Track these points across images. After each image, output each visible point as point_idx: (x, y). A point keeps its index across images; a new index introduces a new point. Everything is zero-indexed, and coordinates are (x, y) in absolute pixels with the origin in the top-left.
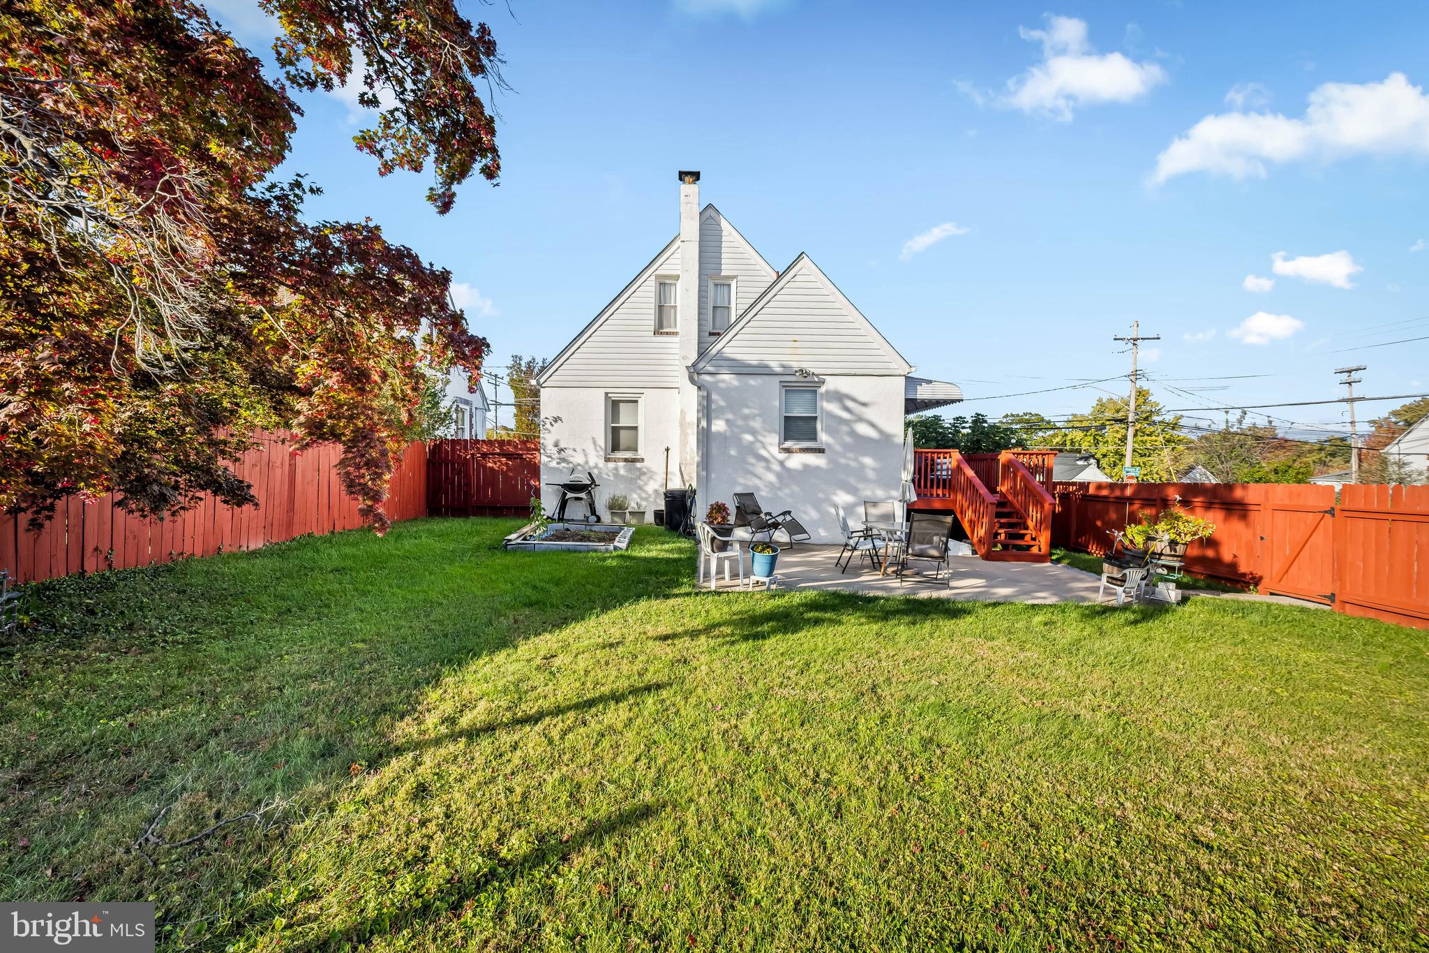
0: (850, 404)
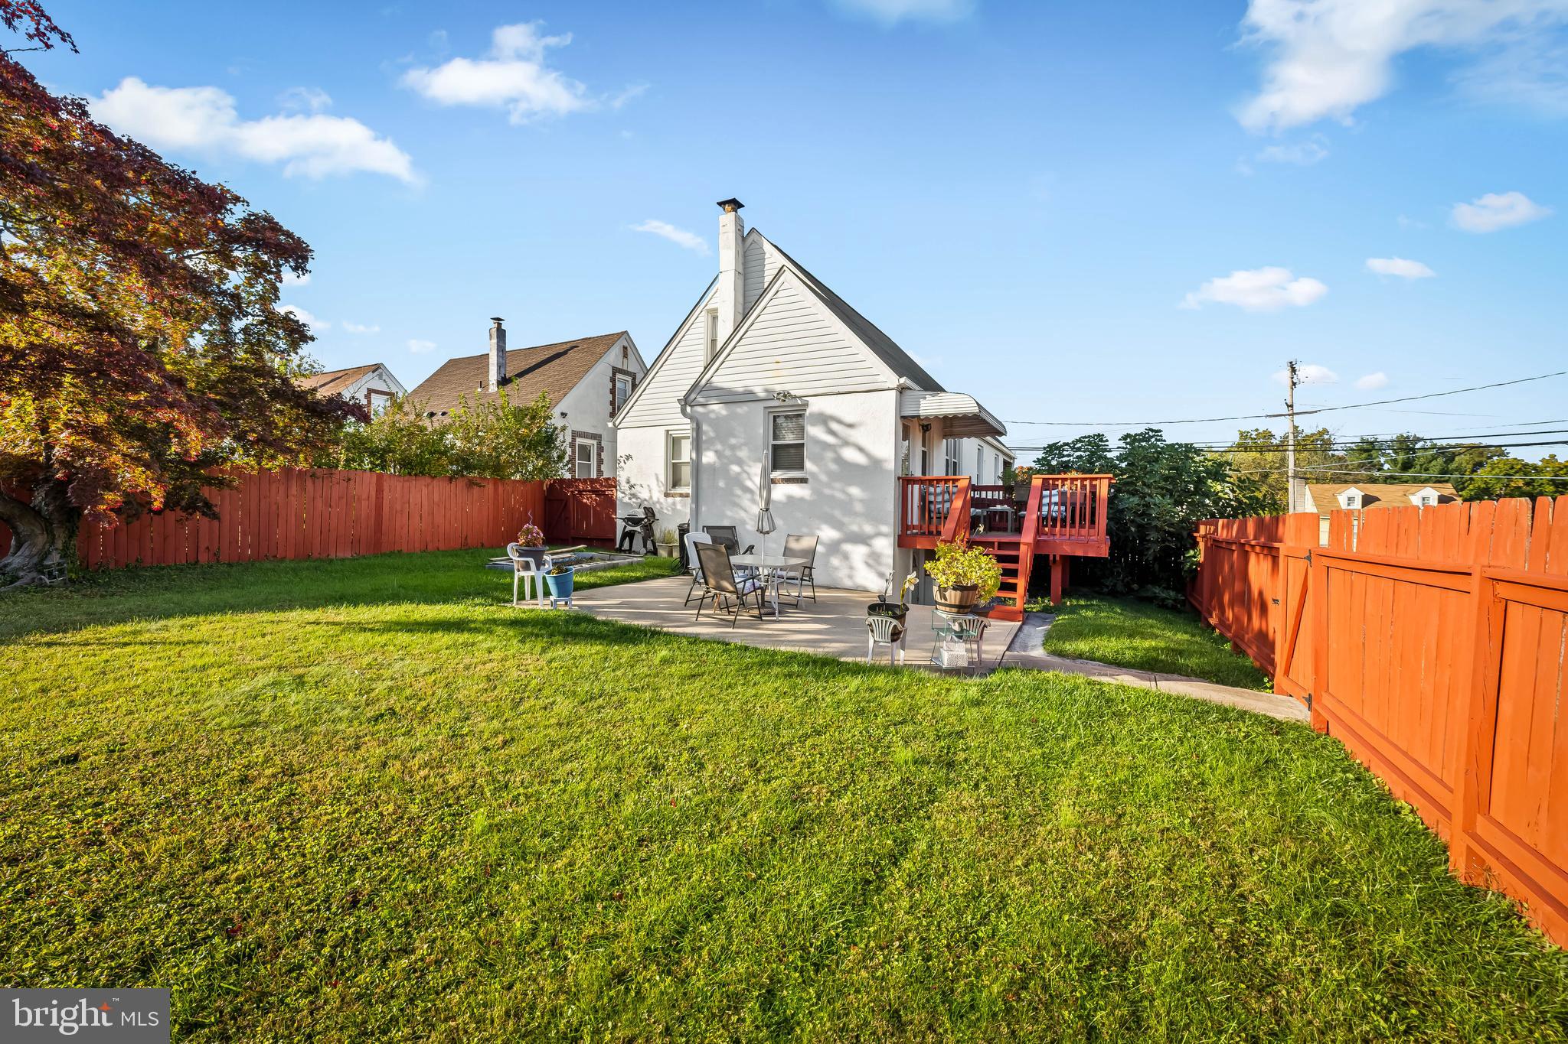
0: (834, 426)
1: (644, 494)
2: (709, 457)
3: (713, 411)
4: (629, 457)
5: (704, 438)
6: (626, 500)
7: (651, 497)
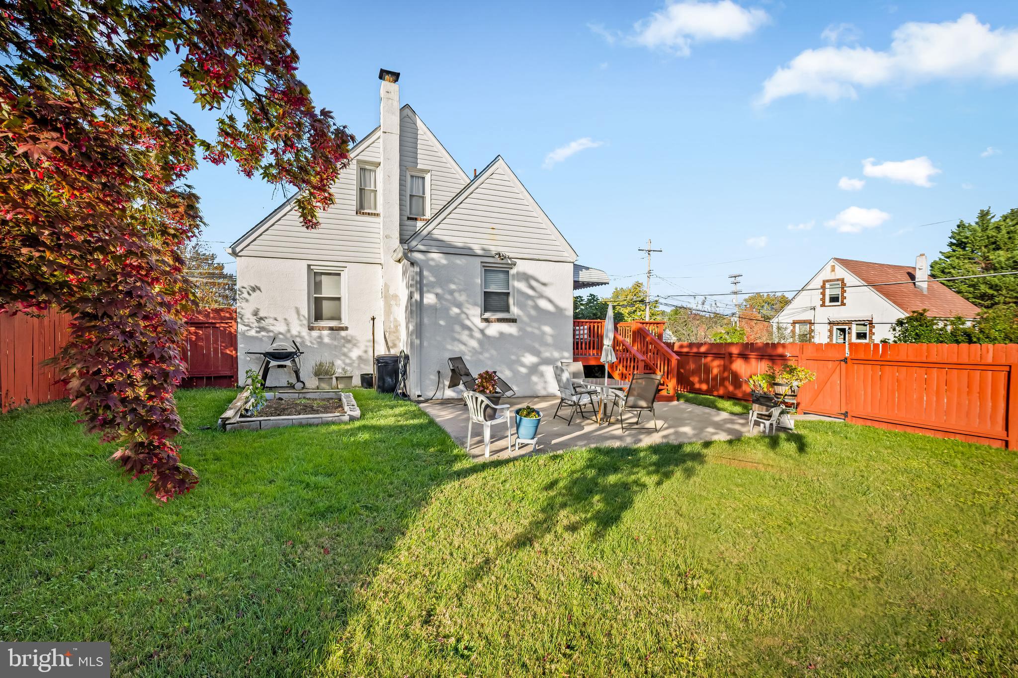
0: (534, 283)
1: (280, 328)
2: (430, 299)
3: (433, 259)
4: (254, 289)
5: (425, 282)
6: (253, 333)
7: (289, 331)
